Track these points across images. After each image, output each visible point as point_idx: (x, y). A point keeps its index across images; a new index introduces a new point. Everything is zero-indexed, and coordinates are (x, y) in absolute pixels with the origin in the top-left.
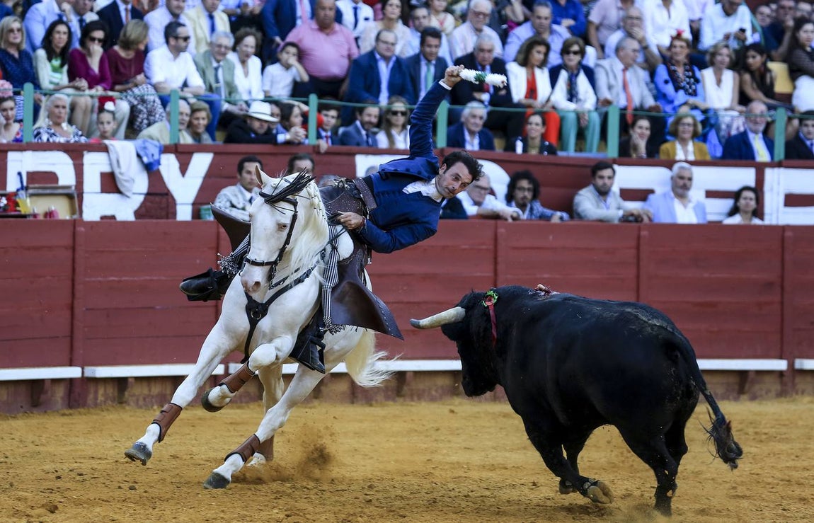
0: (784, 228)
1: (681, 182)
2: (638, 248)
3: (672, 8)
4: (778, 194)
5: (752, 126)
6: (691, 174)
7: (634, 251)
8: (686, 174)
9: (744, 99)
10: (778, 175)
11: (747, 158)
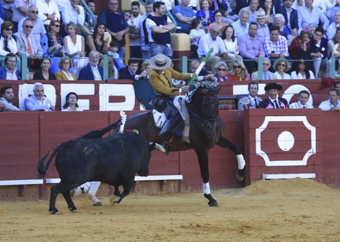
0: (110, 113)
1: (38, 93)
2: (39, 124)
4: (106, 96)
5: (92, 63)
6: (43, 88)
7: (37, 125)
8: (40, 89)
9: (87, 50)
10: (106, 87)
11: (90, 79)
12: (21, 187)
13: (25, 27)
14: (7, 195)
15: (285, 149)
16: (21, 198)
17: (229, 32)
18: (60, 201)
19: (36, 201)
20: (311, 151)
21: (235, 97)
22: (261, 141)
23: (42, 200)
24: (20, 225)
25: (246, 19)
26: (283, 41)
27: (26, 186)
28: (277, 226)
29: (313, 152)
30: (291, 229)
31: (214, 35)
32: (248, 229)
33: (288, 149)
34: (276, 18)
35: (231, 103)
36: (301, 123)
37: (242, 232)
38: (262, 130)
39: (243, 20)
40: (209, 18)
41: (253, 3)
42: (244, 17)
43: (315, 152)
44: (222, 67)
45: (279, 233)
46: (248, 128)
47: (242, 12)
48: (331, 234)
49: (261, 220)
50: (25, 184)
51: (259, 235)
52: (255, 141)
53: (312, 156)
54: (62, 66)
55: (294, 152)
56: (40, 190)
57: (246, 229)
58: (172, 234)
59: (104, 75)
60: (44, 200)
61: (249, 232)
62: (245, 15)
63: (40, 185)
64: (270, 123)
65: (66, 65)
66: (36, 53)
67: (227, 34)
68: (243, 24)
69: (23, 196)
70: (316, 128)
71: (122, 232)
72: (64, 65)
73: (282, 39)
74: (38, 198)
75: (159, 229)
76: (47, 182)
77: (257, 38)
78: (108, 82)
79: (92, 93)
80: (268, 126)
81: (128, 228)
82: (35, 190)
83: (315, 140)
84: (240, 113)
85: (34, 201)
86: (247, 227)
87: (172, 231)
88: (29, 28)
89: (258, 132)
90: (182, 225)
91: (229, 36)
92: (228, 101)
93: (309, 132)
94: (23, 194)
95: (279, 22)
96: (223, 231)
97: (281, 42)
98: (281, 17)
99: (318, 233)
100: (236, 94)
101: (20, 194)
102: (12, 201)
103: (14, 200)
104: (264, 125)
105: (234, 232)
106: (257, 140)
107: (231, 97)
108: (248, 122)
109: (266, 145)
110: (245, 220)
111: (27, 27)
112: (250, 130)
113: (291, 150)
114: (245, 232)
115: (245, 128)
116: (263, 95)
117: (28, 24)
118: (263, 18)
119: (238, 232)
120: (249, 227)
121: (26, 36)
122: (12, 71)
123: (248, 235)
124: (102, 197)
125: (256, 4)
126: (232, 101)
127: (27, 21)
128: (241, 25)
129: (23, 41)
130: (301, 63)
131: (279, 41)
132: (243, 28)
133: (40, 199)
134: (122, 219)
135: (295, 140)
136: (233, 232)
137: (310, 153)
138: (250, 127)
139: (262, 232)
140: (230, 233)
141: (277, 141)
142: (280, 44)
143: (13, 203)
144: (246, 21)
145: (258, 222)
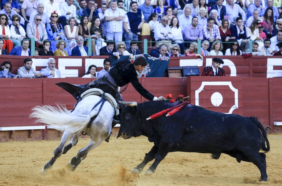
3: (53, 4)
7: (41, 88)
8: (53, 62)
10: (90, 61)
11: (78, 55)
12: (30, 131)
13: (36, 20)
14: (20, 137)
15: (216, 105)
16: (30, 139)
17: (175, 21)
18: (57, 141)
19: (40, 141)
20: (234, 106)
21: (181, 68)
22: (199, 99)
23: (45, 140)
24: (27, 158)
25: (189, 13)
26: (216, 29)
27: (33, 130)
28: (207, 160)
29: (236, 107)
30: (217, 161)
31: (164, 23)
32: (186, 161)
33: (218, 105)
34: (213, 13)
35: (178, 72)
36: (228, 86)
37: (182, 164)
38: (200, 91)
39: (187, 13)
40: (163, 13)
41: (195, 2)
42: (187, 12)
43: (237, 107)
44: (176, 48)
45: (208, 164)
46: (190, 90)
47: (186, 8)
48: (245, 165)
49: (196, 155)
50: (33, 129)
51: (194, 166)
52: (195, 99)
53: (235, 110)
54: (59, 46)
55: (222, 107)
56: (43, 133)
57: (185, 161)
58: (132, 165)
59: (89, 53)
60: (46, 141)
61: (187, 164)
62: (189, 10)
63: (43, 130)
64: (205, 86)
65: (62, 46)
66: (42, 38)
67: (174, 22)
68: (187, 17)
69: (31, 137)
70: (238, 90)
71: (97, 163)
72: (60, 46)
73: (215, 27)
74: (42, 138)
75: (124, 161)
76: (48, 128)
77: (197, 28)
78: (91, 58)
79: (80, 65)
80: (204, 89)
81: (102, 160)
82: (40, 133)
83: (238, 98)
84: (184, 79)
85: (38, 141)
86: (186, 160)
87: (132, 163)
88: (39, 21)
89: (197, 92)
90: (140, 159)
91: (175, 23)
92: (176, 71)
93: (233, 93)
94: (31, 136)
95: (214, 16)
96: (169, 163)
97: (215, 29)
98: (216, 12)
99: (236, 164)
100: (182, 66)
101: (29, 136)
102: (24, 141)
103: (25, 140)
104: (201, 88)
105: (177, 164)
106: (196, 98)
107: (178, 68)
108: (190, 86)
109: (202, 102)
110: (185, 155)
111: (37, 20)
112: (191, 91)
113: (220, 105)
114: (184, 164)
115: (188, 90)
116: (201, 66)
117: (38, 18)
118: (204, 13)
119: (179, 163)
120: (188, 160)
121: (36, 26)
122: (25, 50)
123: (185, 166)
124: (86, 138)
125: (197, 2)
126: (179, 71)
127: (37, 16)
128: (186, 17)
129: (34, 29)
130: (234, 45)
131: (213, 28)
132: (187, 19)
133: (43, 140)
134: (98, 154)
135: (223, 99)
136: (175, 164)
137: (234, 107)
138: (191, 89)
139: (196, 164)
140: (173, 165)
141: (210, 99)
142: (214, 30)
143: (24, 143)
144: (189, 14)
145: (194, 157)
